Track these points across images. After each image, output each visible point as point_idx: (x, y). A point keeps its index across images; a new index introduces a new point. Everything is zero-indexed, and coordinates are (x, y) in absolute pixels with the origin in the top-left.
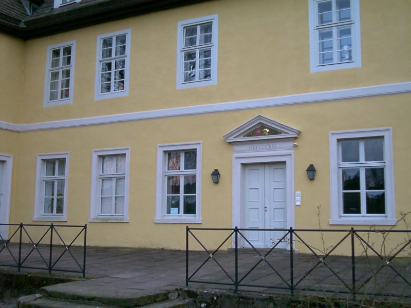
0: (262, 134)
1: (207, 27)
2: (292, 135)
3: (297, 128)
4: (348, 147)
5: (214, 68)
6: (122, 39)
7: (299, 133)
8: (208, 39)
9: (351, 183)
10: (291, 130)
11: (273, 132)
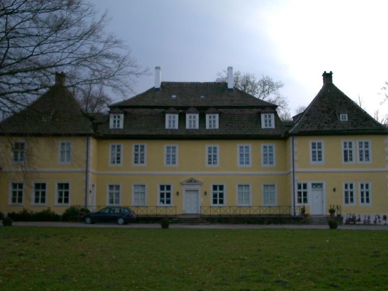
0: (192, 182)
1: (174, 148)
2: (200, 183)
3: (202, 181)
4: (215, 188)
5: (177, 161)
6: (143, 147)
7: (202, 183)
8: (174, 152)
9: (215, 196)
10: (200, 182)
11: (195, 182)
